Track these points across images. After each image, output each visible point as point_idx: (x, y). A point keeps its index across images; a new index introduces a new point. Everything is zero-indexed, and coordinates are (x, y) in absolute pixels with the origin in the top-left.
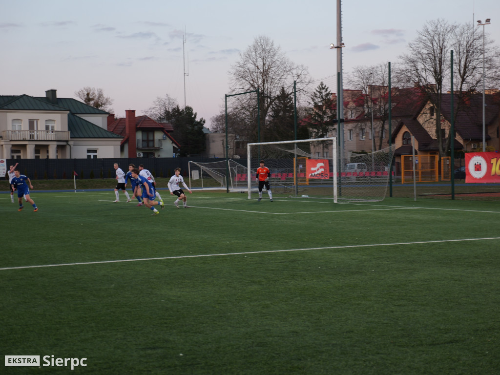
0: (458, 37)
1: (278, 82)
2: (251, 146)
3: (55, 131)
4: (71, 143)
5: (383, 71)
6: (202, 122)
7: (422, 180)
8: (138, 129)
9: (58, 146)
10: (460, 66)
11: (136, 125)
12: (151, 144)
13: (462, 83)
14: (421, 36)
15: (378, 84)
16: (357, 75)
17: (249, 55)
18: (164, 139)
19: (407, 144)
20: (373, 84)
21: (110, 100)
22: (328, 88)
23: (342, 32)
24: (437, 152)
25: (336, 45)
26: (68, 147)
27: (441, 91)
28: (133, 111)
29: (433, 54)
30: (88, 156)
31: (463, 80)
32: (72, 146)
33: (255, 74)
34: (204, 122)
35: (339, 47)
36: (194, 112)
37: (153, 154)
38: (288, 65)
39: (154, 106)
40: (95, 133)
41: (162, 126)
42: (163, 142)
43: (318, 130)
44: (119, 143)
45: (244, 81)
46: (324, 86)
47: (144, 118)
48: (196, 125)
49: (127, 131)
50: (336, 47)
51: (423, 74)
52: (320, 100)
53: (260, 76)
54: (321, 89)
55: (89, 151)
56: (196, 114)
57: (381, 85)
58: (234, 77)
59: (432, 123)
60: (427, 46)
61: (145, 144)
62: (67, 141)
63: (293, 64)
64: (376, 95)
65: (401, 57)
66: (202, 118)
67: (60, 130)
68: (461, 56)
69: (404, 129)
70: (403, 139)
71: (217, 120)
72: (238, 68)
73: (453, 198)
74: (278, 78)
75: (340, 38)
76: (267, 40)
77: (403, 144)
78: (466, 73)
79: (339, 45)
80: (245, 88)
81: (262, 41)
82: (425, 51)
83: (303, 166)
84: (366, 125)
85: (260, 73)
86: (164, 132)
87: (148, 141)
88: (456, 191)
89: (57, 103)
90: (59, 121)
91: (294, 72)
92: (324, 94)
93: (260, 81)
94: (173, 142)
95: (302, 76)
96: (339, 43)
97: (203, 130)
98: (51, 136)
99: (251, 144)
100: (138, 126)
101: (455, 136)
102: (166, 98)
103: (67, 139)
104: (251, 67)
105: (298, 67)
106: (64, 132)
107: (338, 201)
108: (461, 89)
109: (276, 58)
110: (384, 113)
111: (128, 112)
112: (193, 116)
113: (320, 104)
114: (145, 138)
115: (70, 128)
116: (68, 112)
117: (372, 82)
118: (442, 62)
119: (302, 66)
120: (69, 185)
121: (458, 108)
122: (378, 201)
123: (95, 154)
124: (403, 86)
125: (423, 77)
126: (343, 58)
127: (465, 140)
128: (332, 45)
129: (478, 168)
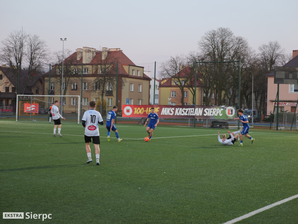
129: (128, 111)
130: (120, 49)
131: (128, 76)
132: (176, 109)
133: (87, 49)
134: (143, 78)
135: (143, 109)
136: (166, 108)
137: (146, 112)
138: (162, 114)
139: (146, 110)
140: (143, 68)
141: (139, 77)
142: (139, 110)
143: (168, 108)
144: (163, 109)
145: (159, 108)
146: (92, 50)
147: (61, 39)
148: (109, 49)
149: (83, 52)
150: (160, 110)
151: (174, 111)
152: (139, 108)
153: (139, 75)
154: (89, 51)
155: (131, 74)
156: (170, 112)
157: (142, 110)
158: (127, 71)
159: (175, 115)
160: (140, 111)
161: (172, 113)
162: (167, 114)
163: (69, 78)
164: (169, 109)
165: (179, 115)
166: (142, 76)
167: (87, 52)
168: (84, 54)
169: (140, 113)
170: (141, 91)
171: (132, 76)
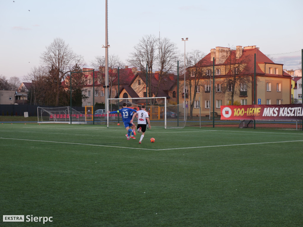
5: (111, 59)
14: (141, 43)
16: (97, 61)
23: (108, 39)
25: (105, 46)
35: (107, 47)
60: (144, 48)
63: (75, 54)
70: (124, 97)
72: (45, 55)
73: (214, 127)
74: (67, 62)
75: (107, 42)
76: (61, 40)
81: (58, 41)
82: (143, 51)
83: (90, 111)
88: (215, 123)
96: (107, 45)
104: (53, 55)
105: (78, 56)
119: (80, 56)
125: (141, 65)
128: (103, 46)
129: (227, 113)
130: (256, 47)
131: (263, 75)
132: (281, 108)
133: (221, 49)
134: (282, 76)
135: (243, 109)
136: (269, 108)
137: (246, 113)
138: (263, 115)
139: (247, 111)
140: (282, 65)
141: (278, 76)
142: (239, 111)
143: (271, 108)
144: (265, 109)
145: (260, 108)
146: (225, 49)
147: (183, 39)
148: (244, 47)
149: (216, 52)
150: (262, 111)
151: (279, 111)
152: (239, 109)
153: (277, 73)
154: (222, 50)
155: (267, 72)
156: (274, 113)
157: (243, 111)
158: (262, 69)
159: (280, 115)
160: (240, 113)
161: (275, 114)
162: (270, 116)
163: (199, 80)
164: (272, 110)
165: (284, 115)
166: (281, 74)
167: (220, 52)
168: (217, 54)
169: (240, 115)
170: (280, 91)
171: (269, 75)
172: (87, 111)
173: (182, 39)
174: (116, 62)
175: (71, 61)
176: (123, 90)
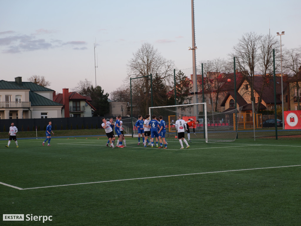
0: (263, 42)
1: (157, 70)
2: (151, 109)
3: (22, 102)
4: (31, 109)
6: (107, 95)
7: (246, 128)
8: (70, 100)
9: (24, 111)
10: (264, 59)
11: (69, 98)
12: (78, 109)
13: (266, 70)
14: (241, 42)
15: (214, 71)
17: (138, 54)
18: (86, 106)
19: (232, 107)
20: (211, 71)
21: (49, 83)
22: (184, 74)
24: (251, 111)
25: (192, 48)
26: (30, 112)
27: (253, 75)
28: (68, 89)
29: (248, 53)
30: (41, 117)
31: (266, 68)
32: (32, 111)
33: (142, 66)
34: (108, 95)
35: (194, 49)
36: (102, 89)
37: (80, 115)
38: (162, 60)
39: (78, 86)
40: (46, 103)
41: (85, 98)
42: (86, 108)
43: (179, 99)
44: (61, 109)
45: (136, 70)
46: (181, 73)
47: (74, 93)
48: (103, 97)
49: (64, 102)
50: (192, 49)
51: (243, 65)
52: (179, 81)
53: (145, 67)
54: (179, 75)
55: (42, 114)
56: (103, 90)
57: (216, 72)
58: (130, 68)
59: (249, 94)
60: (244, 48)
61: (75, 109)
62: (29, 108)
63: (165, 59)
64: (213, 77)
65: (229, 55)
66: (107, 93)
67: (25, 101)
68: (265, 54)
69: (231, 98)
70: (230, 104)
71: (114, 94)
72: (132, 62)
73: (277, 139)
74: (157, 68)
75: (194, 44)
76: (149, 46)
77: (230, 107)
78: (268, 63)
79: (194, 48)
80: (136, 74)
81: (146, 46)
82: (243, 51)
84: (207, 96)
85: (146, 65)
86: (86, 102)
87: (76, 107)
88: (278, 134)
89: (22, 85)
90: (23, 96)
91: (166, 64)
92: (181, 77)
93: (146, 70)
94: (92, 108)
95: (171, 67)
96: (194, 46)
97: (107, 100)
98: (19, 105)
99: (151, 108)
100: (70, 98)
101: (261, 101)
102: (85, 81)
103: (29, 107)
104: (140, 61)
105: (168, 61)
106: (27, 102)
107: (208, 142)
108: (265, 73)
109: (155, 56)
110: (218, 88)
111: (64, 90)
112: (102, 92)
113: (179, 83)
114: (75, 105)
115: (30, 100)
116: (30, 90)
117: (210, 70)
118: (253, 58)
119: (171, 61)
120: (31, 135)
121: (264, 85)
122: (232, 141)
123: (46, 116)
124: (229, 72)
125: (242, 67)
126: (196, 56)
127: (267, 104)
128: (189, 48)
172: (171, 121)
173: (277, 33)
174: (222, 65)
175: (160, 67)
176: (229, 96)
